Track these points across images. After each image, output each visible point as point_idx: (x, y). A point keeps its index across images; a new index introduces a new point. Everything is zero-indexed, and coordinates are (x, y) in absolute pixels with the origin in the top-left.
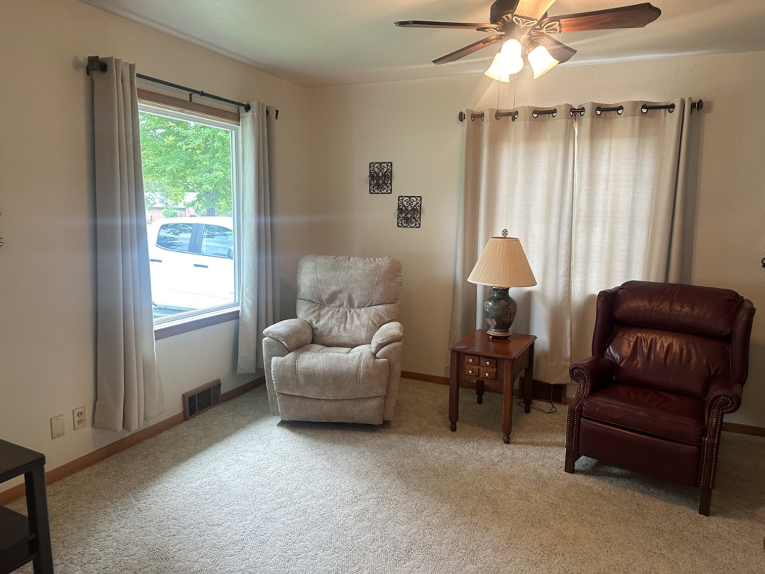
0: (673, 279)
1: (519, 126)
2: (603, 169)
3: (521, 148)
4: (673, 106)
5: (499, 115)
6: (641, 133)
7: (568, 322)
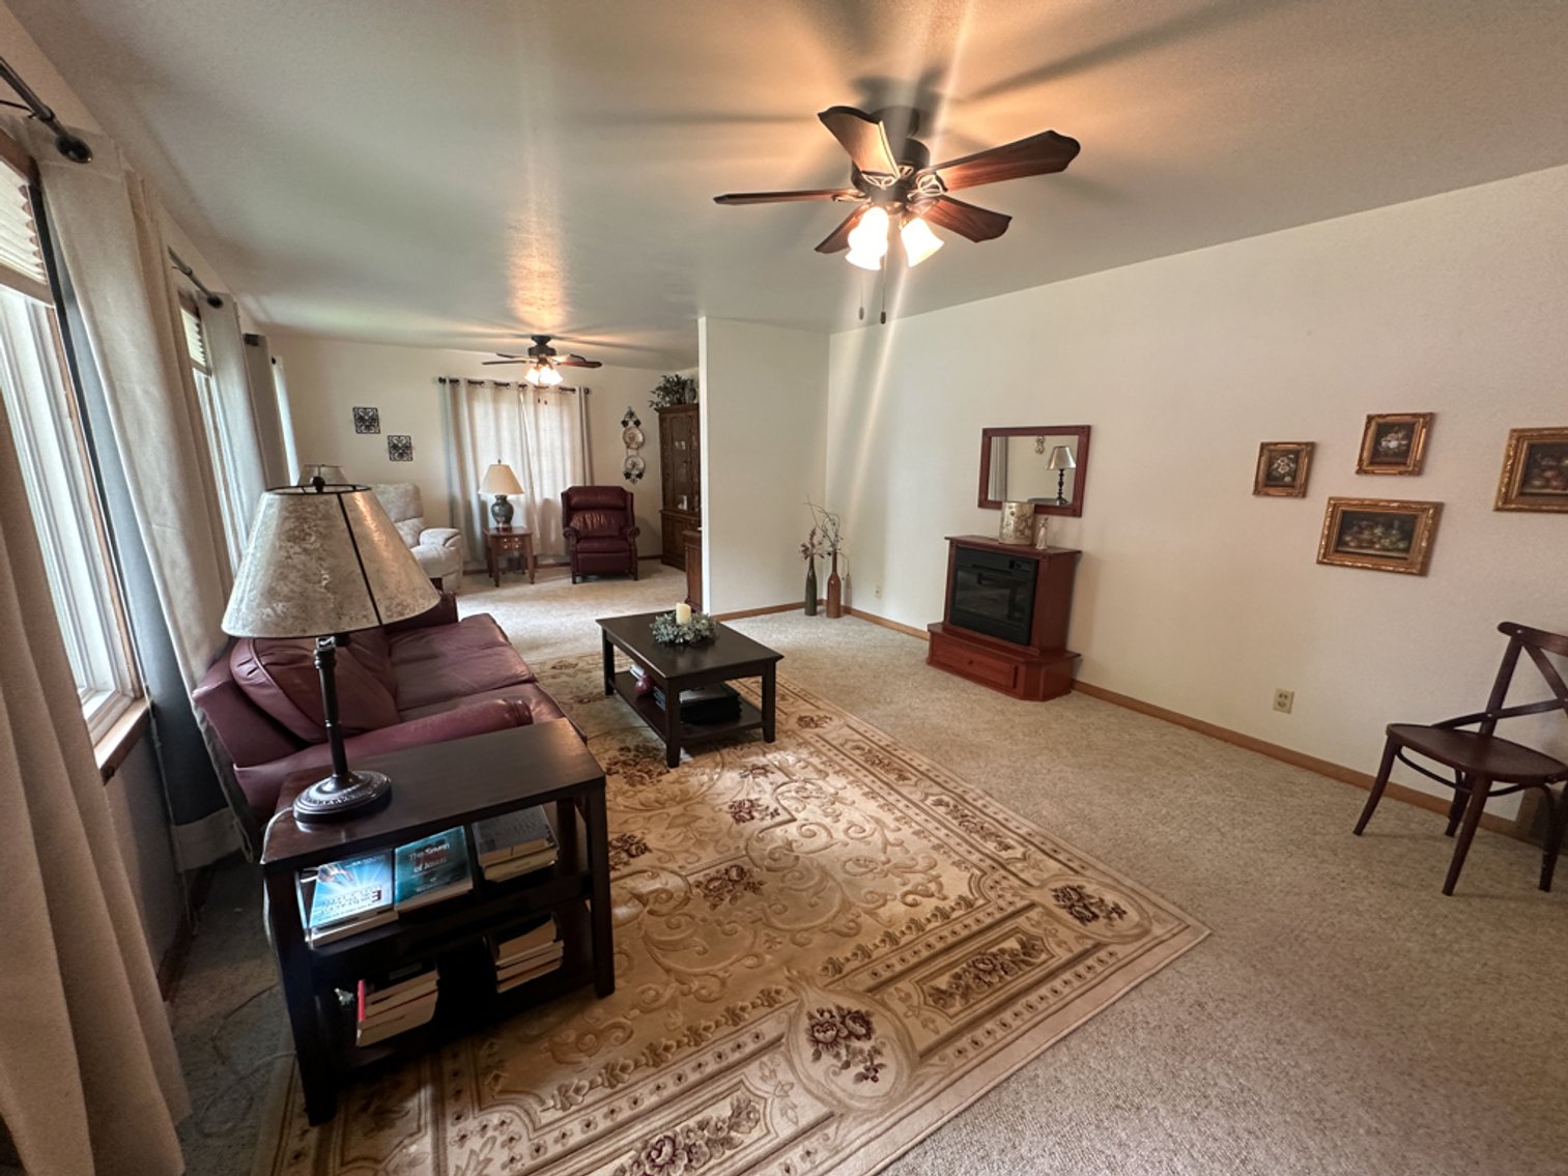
0: (588, 484)
1: (486, 392)
2: (542, 423)
3: (490, 406)
4: (573, 390)
5: (471, 382)
6: (560, 404)
7: (536, 517)
